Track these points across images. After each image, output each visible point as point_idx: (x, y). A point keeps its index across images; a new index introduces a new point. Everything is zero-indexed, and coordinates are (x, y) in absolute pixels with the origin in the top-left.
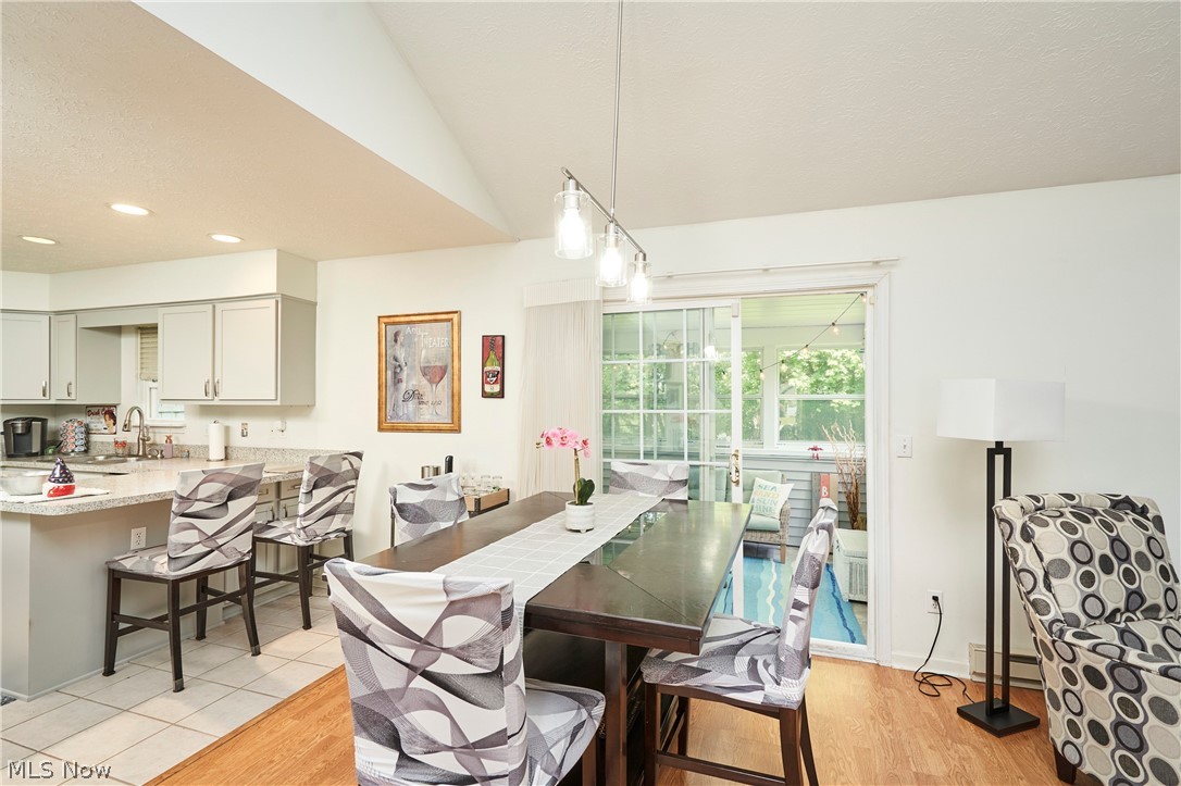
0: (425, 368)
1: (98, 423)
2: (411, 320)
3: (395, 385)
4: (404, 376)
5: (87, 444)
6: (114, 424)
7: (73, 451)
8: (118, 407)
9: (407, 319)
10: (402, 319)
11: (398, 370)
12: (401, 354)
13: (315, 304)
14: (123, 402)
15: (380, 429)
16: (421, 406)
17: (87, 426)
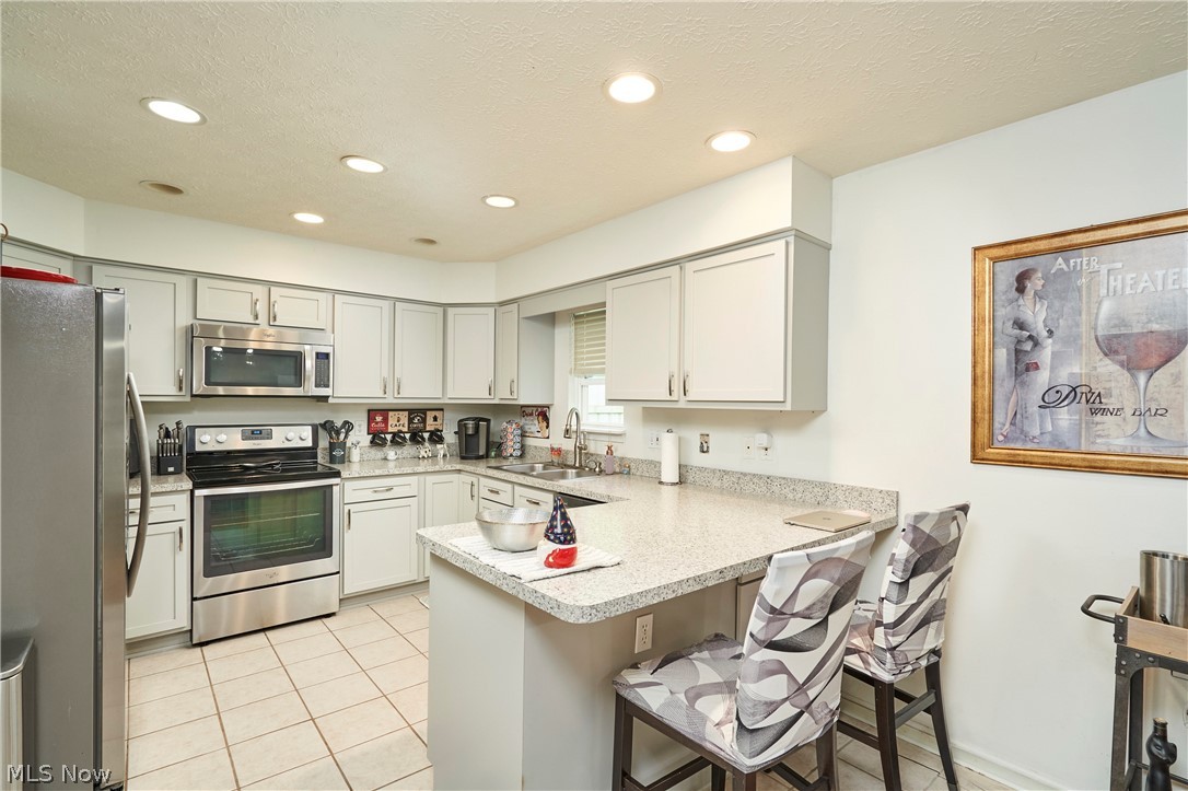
0: (1110, 338)
1: (533, 425)
2: (1064, 244)
3: (1017, 374)
4: (1045, 356)
5: (523, 447)
6: (547, 427)
7: (511, 455)
8: (552, 409)
9: (1057, 242)
10: (1042, 245)
11: (1028, 346)
12: (1036, 315)
13: (828, 248)
14: (556, 402)
15: (976, 458)
16: (1098, 418)
17: (522, 428)
